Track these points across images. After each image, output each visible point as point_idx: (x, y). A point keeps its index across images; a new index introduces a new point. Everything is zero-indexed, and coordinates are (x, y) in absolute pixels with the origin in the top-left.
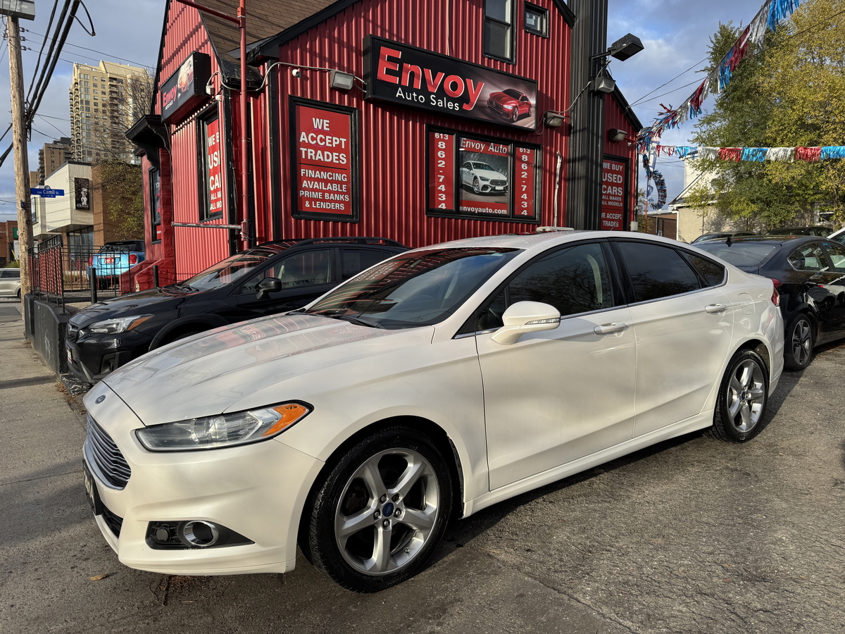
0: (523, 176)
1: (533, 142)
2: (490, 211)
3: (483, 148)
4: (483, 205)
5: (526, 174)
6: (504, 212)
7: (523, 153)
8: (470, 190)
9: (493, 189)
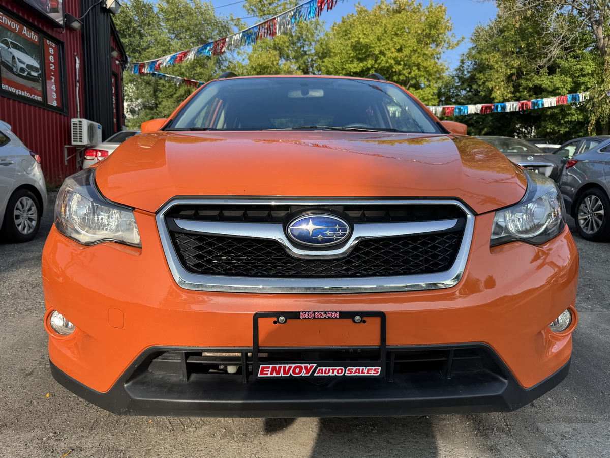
0: (51, 68)
1: (58, 37)
2: (28, 95)
3: (17, 29)
4: (22, 88)
5: (53, 67)
6: (40, 99)
7: (50, 46)
8: (10, 69)
9: (29, 74)
